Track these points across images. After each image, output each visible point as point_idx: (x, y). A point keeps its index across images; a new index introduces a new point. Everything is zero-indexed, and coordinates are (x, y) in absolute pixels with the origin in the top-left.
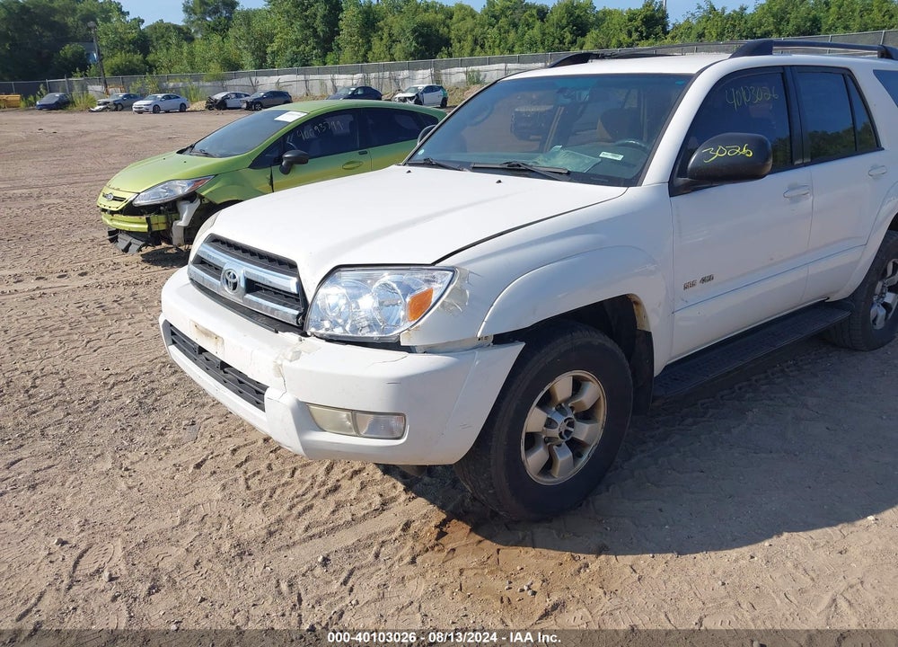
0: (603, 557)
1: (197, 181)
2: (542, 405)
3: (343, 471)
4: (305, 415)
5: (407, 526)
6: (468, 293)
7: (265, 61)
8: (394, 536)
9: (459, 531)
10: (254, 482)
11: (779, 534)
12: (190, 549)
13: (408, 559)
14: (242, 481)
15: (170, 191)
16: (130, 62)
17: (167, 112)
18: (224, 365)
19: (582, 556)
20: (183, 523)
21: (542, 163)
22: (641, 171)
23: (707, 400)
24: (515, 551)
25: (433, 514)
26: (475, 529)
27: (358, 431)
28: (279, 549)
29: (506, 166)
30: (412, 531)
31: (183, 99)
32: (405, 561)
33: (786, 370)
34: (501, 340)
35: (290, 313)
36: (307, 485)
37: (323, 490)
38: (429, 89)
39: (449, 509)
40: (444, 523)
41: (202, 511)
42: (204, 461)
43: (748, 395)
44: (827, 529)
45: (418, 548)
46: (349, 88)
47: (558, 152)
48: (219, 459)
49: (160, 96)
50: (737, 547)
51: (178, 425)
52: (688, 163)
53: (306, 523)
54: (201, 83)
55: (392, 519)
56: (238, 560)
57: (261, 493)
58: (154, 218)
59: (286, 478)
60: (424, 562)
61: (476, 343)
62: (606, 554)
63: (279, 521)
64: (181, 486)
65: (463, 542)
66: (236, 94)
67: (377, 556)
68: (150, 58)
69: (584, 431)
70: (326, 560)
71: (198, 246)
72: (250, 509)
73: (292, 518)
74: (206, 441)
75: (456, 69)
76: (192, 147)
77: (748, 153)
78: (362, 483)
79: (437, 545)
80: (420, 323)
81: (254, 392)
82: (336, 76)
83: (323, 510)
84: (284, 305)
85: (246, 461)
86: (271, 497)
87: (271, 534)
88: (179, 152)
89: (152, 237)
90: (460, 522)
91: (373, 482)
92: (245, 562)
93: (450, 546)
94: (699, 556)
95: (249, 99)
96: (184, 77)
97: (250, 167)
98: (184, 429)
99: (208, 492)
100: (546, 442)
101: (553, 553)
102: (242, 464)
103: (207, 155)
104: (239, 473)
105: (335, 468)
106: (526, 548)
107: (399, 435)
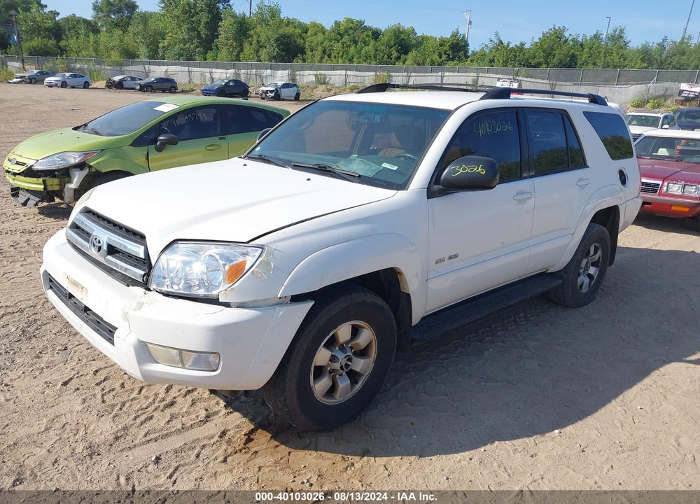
0: (365, 458)
1: (87, 153)
2: (327, 346)
3: (180, 391)
4: (144, 351)
5: (224, 433)
6: (272, 264)
7: (157, 53)
8: (212, 441)
9: (263, 438)
10: (108, 398)
11: (492, 442)
12: (51, 451)
13: (221, 459)
14: (99, 396)
15: (64, 160)
16: (45, 45)
17: (73, 87)
18: (86, 309)
19: (350, 457)
20: (47, 429)
21: (342, 167)
22: (409, 179)
23: (457, 341)
24: (301, 453)
25: (245, 425)
26: (274, 437)
27: (184, 365)
28: (122, 450)
29: (316, 167)
30: (226, 438)
31: (87, 78)
32: (219, 460)
33: (518, 320)
34: (296, 299)
35: (138, 273)
36: (151, 400)
37: (162, 405)
38: (286, 86)
39: (257, 421)
40: (252, 432)
41: (64, 420)
42: (71, 379)
43: (487, 339)
44: (526, 439)
45: (230, 451)
46: (223, 80)
47: (355, 159)
48: (83, 378)
49: (68, 74)
50: (462, 452)
51: (53, 350)
52: (441, 176)
53: (146, 430)
54: (103, 67)
55: (213, 428)
56: (88, 458)
57: (113, 406)
58: (50, 181)
59: (134, 394)
60: (233, 461)
61: (278, 300)
62: (368, 456)
63: (125, 428)
64: (49, 400)
65: (264, 447)
66: (132, 77)
67: (198, 456)
68: (62, 43)
69: (359, 365)
70: (158, 458)
71: (75, 214)
72: (103, 418)
73: (136, 425)
74: (74, 363)
75: (308, 72)
76: (86, 125)
77: (483, 171)
78: (193, 400)
79: (245, 448)
80: (234, 286)
81: (108, 331)
82: (214, 70)
83: (160, 420)
84: (135, 266)
85: (104, 380)
86: (121, 409)
87: (117, 438)
88: (75, 129)
89: (47, 195)
90: (265, 432)
91: (201, 399)
92: (94, 460)
93: (254, 449)
94: (434, 458)
95: (142, 82)
96: (89, 61)
97: (132, 145)
98: (58, 353)
99: (71, 405)
100: (330, 373)
101: (329, 455)
102: (101, 382)
103: (96, 133)
104: (98, 389)
105: (174, 388)
106: (310, 452)
107: (215, 368)
